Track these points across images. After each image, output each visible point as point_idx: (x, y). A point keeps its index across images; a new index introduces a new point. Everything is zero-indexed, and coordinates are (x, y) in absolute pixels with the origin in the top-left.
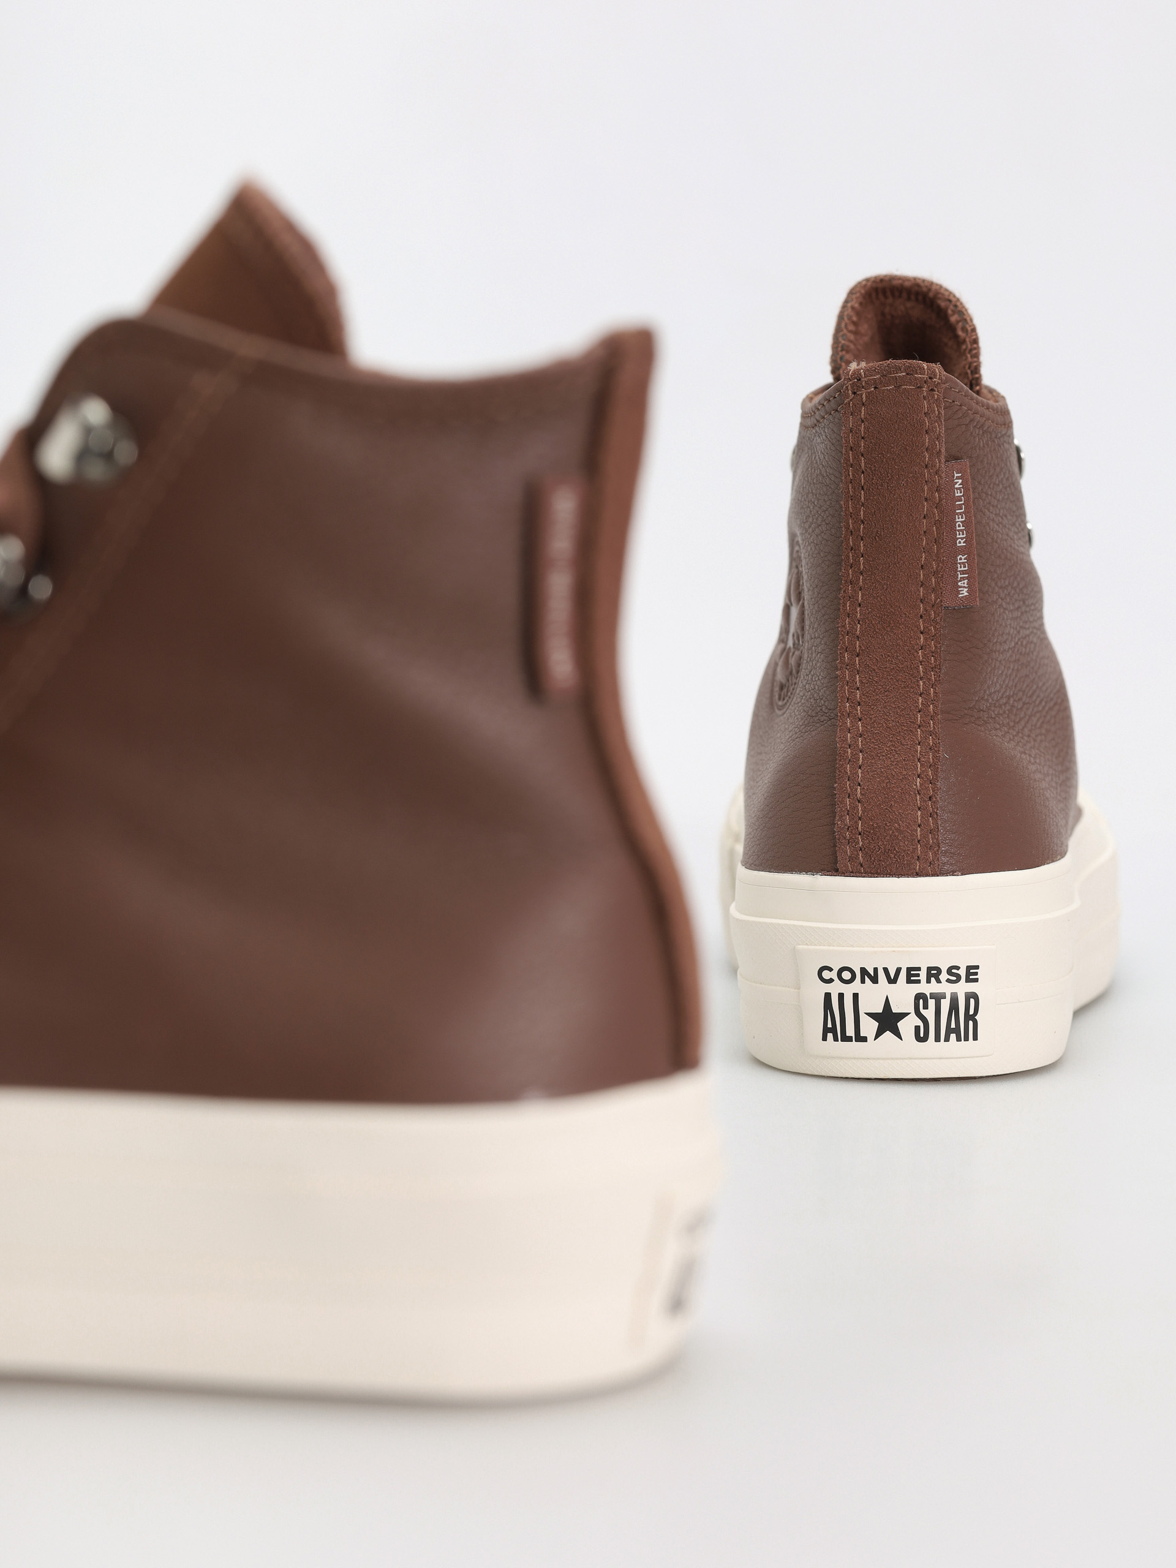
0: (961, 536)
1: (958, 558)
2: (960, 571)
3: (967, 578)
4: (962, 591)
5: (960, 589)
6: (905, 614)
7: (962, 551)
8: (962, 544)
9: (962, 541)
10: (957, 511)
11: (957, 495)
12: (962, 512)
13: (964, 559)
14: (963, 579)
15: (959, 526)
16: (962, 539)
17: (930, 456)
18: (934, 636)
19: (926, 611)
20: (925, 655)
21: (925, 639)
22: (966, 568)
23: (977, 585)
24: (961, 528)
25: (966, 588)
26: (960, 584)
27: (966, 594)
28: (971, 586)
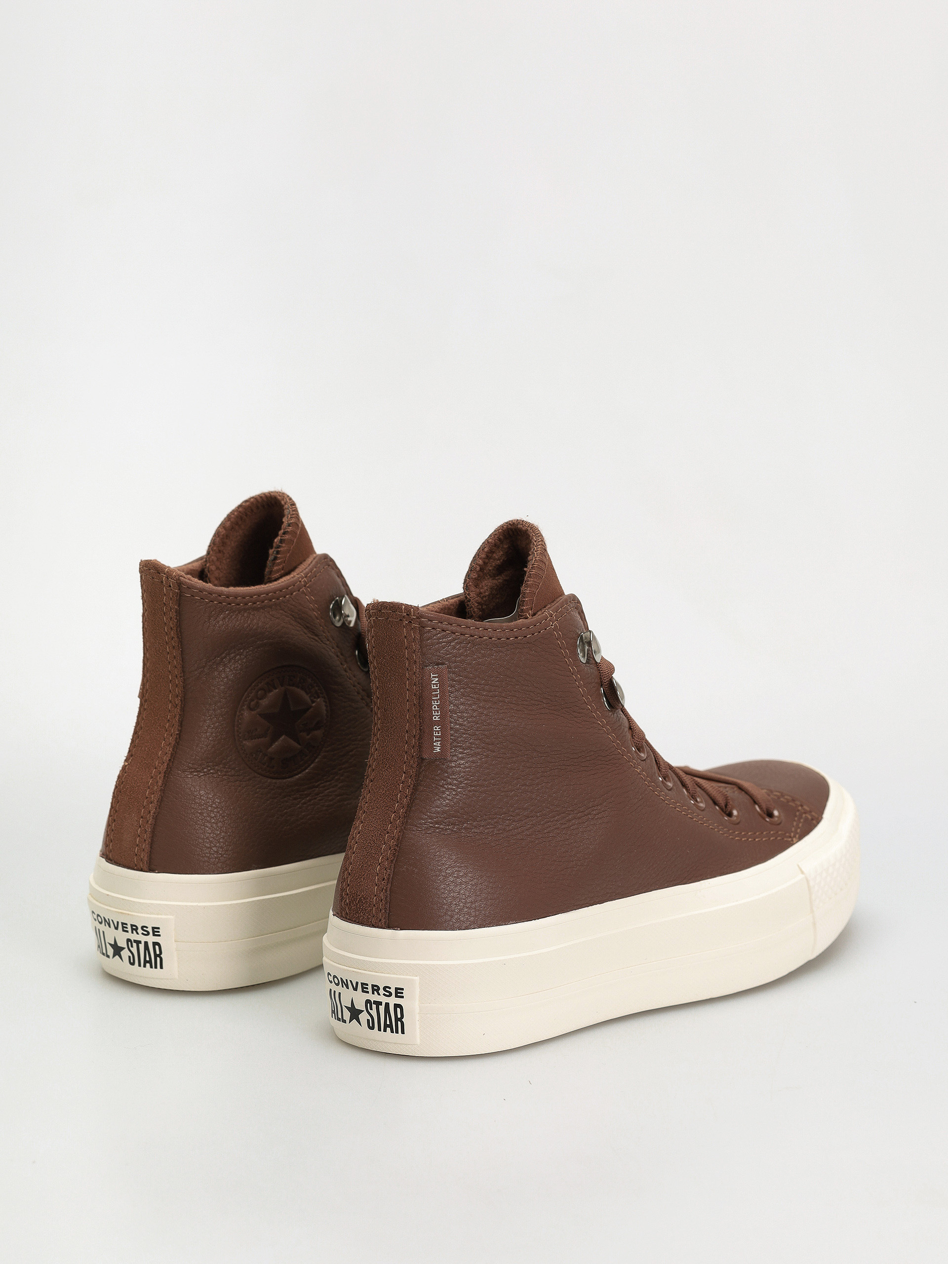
0: (436, 714)
1: (434, 728)
2: (435, 736)
3: (440, 741)
4: (436, 748)
5: (434, 747)
6: (395, 760)
7: (437, 723)
8: (437, 719)
9: (437, 717)
10: (433, 698)
11: (433, 688)
12: (437, 699)
13: (439, 729)
14: (437, 741)
15: (435, 707)
17: (409, 663)
18: (411, 776)
19: (408, 759)
20: (403, 787)
21: (405, 777)
22: (440, 734)
23: (449, 746)
24: (437, 709)
25: (439, 747)
26: (434, 744)
27: (439, 751)
28: (442, 747)
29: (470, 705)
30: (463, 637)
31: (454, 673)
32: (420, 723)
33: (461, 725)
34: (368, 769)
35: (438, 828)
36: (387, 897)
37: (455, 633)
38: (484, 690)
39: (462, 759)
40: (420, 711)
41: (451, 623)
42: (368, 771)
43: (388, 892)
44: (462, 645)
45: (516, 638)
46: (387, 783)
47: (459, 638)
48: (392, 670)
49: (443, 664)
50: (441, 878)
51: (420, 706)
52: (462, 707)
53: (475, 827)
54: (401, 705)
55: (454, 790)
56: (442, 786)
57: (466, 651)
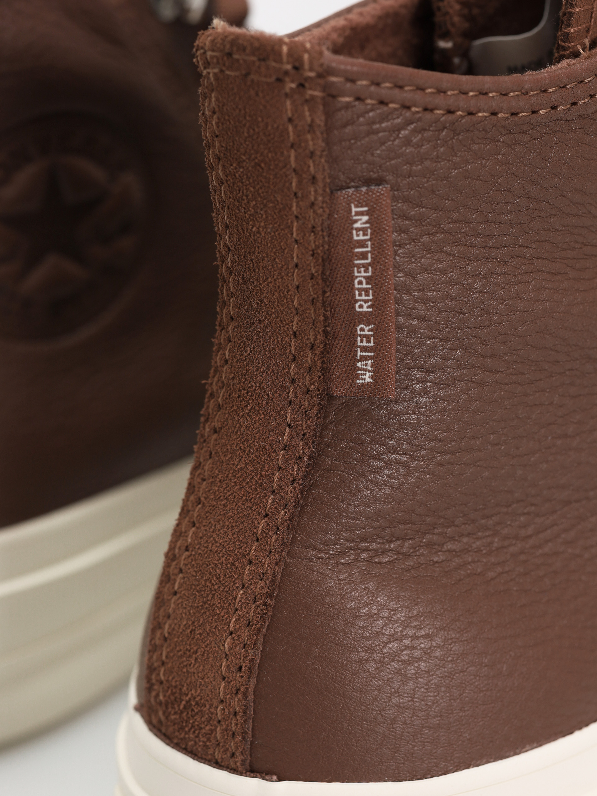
0: (364, 297)
1: (358, 328)
2: (360, 347)
3: (371, 358)
4: (362, 374)
5: (359, 372)
6: (268, 395)
7: (365, 318)
8: (365, 309)
9: (365, 306)
10: (357, 262)
11: (355, 238)
12: (367, 263)
13: (369, 331)
14: (366, 358)
15: (360, 283)
16: (366, 301)
17: (300, 182)
18: (304, 435)
19: (296, 397)
20: (286, 460)
21: (291, 438)
22: (372, 344)
23: (392, 368)
24: (364, 286)
25: (369, 371)
26: (359, 364)
27: (368, 380)
28: (377, 370)
29: (444, 272)
30: (428, 116)
31: (406, 200)
32: (326, 318)
33: (422, 318)
34: (209, 401)
35: (366, 550)
36: (246, 707)
37: (409, 108)
38: (476, 235)
39: (423, 393)
40: (324, 292)
41: (400, 83)
42: (208, 407)
43: (251, 697)
44: (427, 134)
45: (554, 108)
46: (249, 446)
47: (419, 120)
48: (259, 194)
49: (380, 181)
50: (372, 666)
51: (325, 281)
52: (425, 276)
53: (452, 539)
54: (280, 274)
55: (402, 464)
56: (377, 458)
57: (435, 147)
